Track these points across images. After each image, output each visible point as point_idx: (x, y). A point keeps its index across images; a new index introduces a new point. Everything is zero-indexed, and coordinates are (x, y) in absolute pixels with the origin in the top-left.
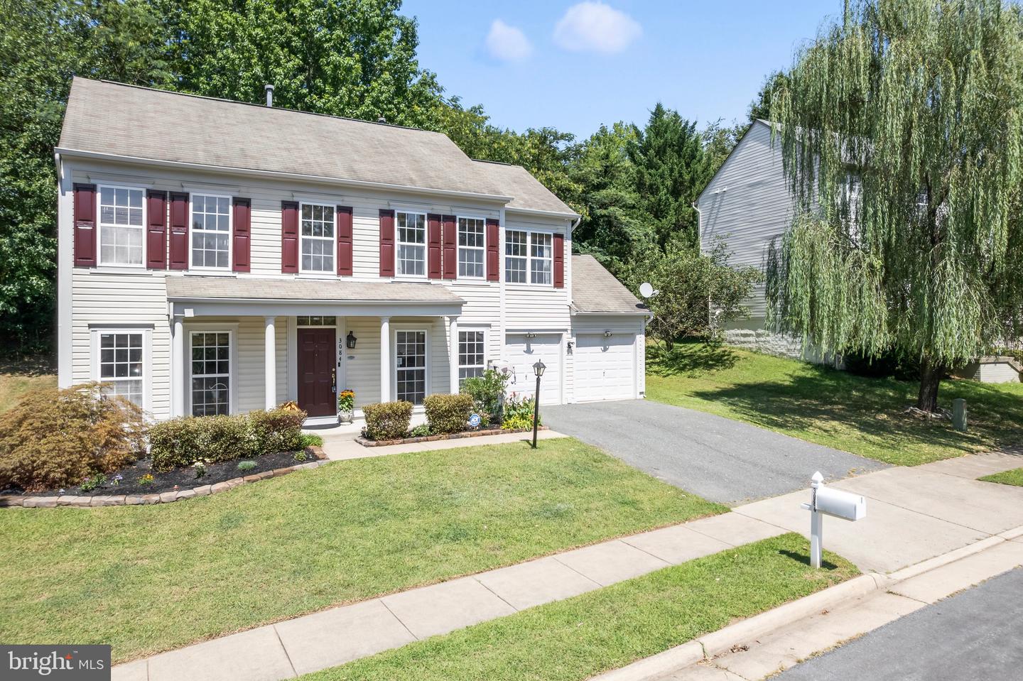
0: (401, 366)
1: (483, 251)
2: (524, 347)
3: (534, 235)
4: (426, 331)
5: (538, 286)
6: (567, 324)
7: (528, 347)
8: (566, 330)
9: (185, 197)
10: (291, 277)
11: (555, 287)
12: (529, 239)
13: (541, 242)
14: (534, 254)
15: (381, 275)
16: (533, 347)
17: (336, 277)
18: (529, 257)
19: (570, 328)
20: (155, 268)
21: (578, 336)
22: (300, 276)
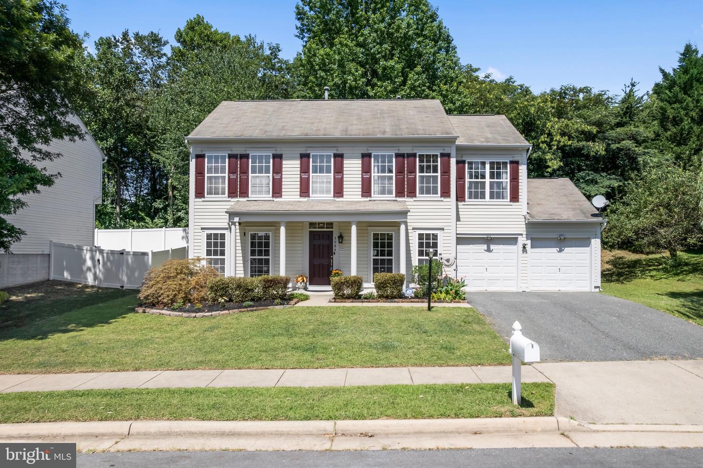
0: (376, 256)
1: (437, 176)
2: (485, 247)
3: (492, 164)
4: (393, 233)
5: (496, 201)
6: (522, 229)
7: (489, 247)
8: (522, 235)
9: (246, 156)
10: (305, 199)
11: (511, 201)
12: (488, 166)
13: (499, 168)
14: (492, 176)
15: (363, 196)
16: (492, 247)
17: (332, 199)
18: (488, 180)
19: (525, 233)
20: (232, 197)
21: (532, 239)
22: (311, 199)
